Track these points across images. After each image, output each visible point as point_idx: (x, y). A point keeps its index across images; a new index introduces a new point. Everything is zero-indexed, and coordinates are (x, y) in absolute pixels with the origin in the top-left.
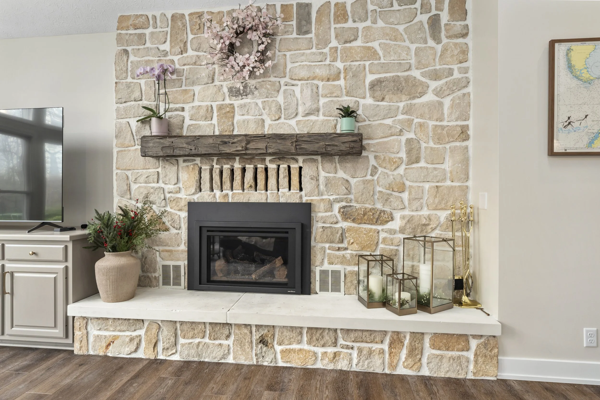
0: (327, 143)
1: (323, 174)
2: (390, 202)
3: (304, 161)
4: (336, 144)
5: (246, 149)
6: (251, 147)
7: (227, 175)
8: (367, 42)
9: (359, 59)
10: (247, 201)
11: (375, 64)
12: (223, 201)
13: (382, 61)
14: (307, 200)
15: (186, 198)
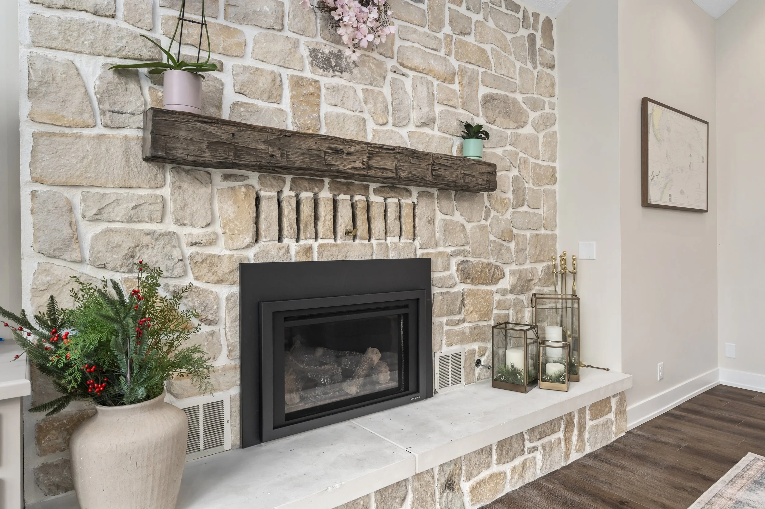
0: (465, 172)
1: (439, 216)
2: (502, 254)
3: (420, 194)
4: (474, 174)
5: (369, 167)
6: (375, 165)
7: (307, 210)
8: (481, 43)
9: (473, 61)
10: (343, 259)
11: (488, 74)
12: (303, 259)
13: (493, 72)
14: (423, 254)
15: (232, 256)
